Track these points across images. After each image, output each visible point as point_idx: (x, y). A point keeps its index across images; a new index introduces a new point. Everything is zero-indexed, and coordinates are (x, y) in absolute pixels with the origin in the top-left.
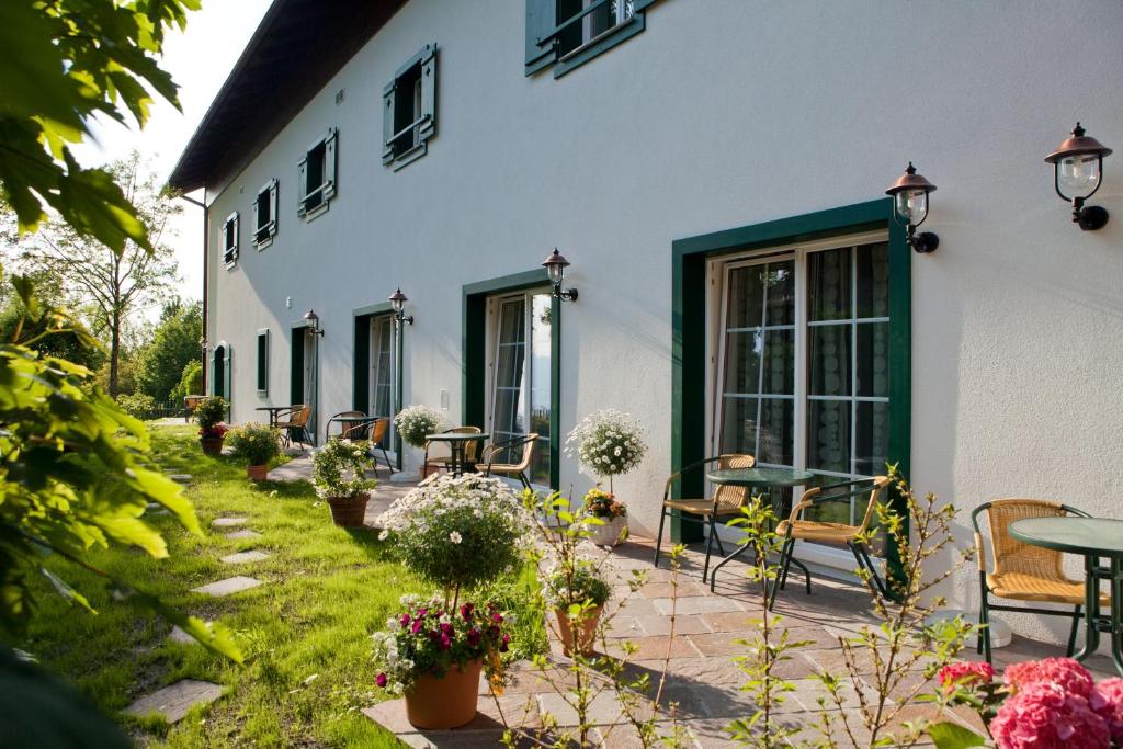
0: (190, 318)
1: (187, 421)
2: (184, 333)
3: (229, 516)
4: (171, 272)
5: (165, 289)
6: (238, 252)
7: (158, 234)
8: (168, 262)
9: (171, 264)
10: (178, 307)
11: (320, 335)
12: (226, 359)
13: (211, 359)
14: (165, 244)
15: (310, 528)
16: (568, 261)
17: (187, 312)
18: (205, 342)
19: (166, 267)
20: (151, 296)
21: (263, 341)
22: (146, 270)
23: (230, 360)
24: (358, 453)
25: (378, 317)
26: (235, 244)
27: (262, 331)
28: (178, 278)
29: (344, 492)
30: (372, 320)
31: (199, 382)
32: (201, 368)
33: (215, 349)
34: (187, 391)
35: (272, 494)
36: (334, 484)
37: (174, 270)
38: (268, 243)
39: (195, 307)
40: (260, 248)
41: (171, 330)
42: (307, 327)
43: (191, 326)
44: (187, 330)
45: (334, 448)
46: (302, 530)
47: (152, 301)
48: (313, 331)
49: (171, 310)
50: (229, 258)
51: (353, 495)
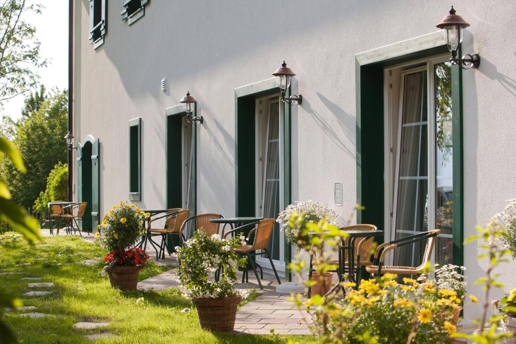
0: (55, 112)
1: (51, 232)
2: (49, 131)
3: (91, 321)
4: (32, 55)
5: (26, 77)
6: (106, 28)
7: (18, 12)
8: (29, 43)
9: (33, 46)
10: (42, 99)
11: (199, 123)
12: (94, 157)
13: (77, 157)
14: (26, 22)
15: (174, 332)
16: (467, 21)
17: (53, 103)
18: (71, 137)
19: (27, 49)
20: (11, 85)
21: (135, 133)
22: (6, 54)
23: (98, 157)
24: (226, 248)
25: (264, 99)
26: (103, 18)
27: (134, 122)
28: (40, 62)
29: (211, 292)
30: (257, 101)
31: (65, 187)
32: (67, 170)
33: (82, 145)
34: (52, 198)
35: (138, 300)
36: (200, 283)
37: (36, 53)
38: (139, 15)
39: (61, 98)
40: (130, 21)
41: (34, 128)
42: (184, 114)
43: (57, 122)
44: (53, 127)
45: (200, 242)
46: (166, 333)
47: (12, 90)
48: (190, 117)
49: (34, 104)
50: (97, 35)
51: (221, 295)
